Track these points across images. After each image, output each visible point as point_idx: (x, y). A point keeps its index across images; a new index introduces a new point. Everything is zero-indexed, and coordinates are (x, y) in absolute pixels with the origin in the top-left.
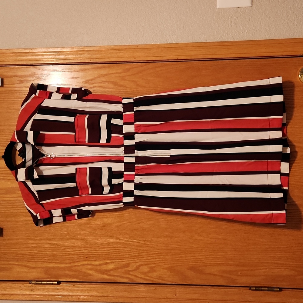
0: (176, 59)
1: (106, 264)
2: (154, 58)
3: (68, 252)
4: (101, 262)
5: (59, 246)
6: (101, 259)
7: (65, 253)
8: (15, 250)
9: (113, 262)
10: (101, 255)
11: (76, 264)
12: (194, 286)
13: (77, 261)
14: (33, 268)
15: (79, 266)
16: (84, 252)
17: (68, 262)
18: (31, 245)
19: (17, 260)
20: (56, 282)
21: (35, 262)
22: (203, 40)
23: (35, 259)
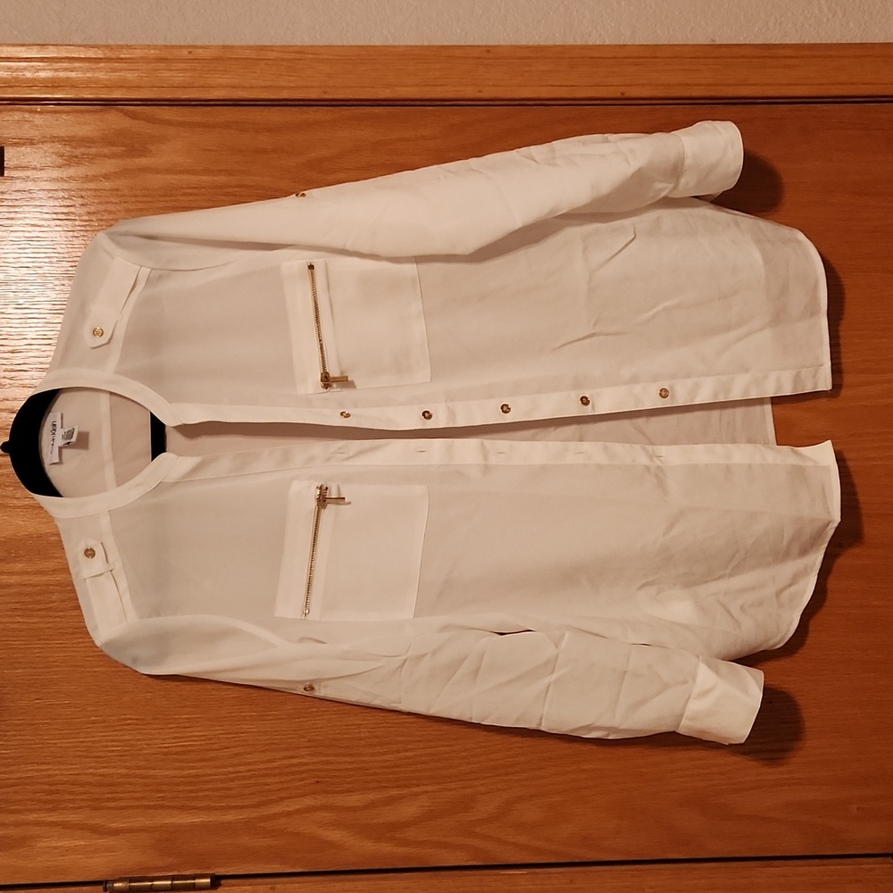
0: (619, 95)
1: (391, 801)
2: (544, 92)
3: (250, 767)
4: (372, 796)
5: (215, 746)
6: (371, 785)
7: (238, 769)
8: (44, 767)
9: (417, 794)
10: (371, 771)
11: (277, 809)
13: (283, 799)
14: (116, 832)
15: (289, 814)
16: (306, 764)
17: (247, 802)
18: (107, 746)
19: (50, 806)
20: (209, 880)
21: (121, 808)
22: (701, 38)
23: (119, 799)
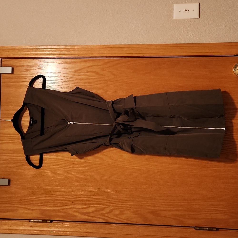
0: (143, 56)
1: (87, 208)
2: (126, 55)
3: (59, 199)
4: (84, 206)
5: (52, 194)
6: (83, 204)
7: (57, 199)
8: (19, 196)
9: (93, 207)
10: (84, 201)
11: (65, 207)
12: (153, 226)
13: (66, 206)
14: (33, 210)
15: (67, 209)
16: (71, 199)
17: (58, 206)
18: (31, 192)
19: (20, 204)
20: (49, 221)
21: (34, 205)
23: (33, 203)
